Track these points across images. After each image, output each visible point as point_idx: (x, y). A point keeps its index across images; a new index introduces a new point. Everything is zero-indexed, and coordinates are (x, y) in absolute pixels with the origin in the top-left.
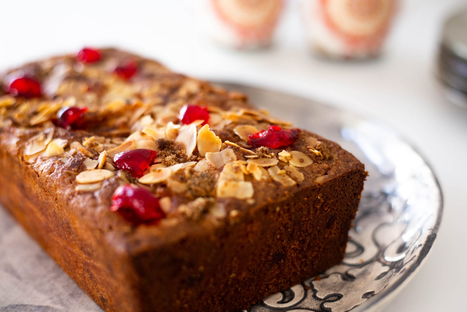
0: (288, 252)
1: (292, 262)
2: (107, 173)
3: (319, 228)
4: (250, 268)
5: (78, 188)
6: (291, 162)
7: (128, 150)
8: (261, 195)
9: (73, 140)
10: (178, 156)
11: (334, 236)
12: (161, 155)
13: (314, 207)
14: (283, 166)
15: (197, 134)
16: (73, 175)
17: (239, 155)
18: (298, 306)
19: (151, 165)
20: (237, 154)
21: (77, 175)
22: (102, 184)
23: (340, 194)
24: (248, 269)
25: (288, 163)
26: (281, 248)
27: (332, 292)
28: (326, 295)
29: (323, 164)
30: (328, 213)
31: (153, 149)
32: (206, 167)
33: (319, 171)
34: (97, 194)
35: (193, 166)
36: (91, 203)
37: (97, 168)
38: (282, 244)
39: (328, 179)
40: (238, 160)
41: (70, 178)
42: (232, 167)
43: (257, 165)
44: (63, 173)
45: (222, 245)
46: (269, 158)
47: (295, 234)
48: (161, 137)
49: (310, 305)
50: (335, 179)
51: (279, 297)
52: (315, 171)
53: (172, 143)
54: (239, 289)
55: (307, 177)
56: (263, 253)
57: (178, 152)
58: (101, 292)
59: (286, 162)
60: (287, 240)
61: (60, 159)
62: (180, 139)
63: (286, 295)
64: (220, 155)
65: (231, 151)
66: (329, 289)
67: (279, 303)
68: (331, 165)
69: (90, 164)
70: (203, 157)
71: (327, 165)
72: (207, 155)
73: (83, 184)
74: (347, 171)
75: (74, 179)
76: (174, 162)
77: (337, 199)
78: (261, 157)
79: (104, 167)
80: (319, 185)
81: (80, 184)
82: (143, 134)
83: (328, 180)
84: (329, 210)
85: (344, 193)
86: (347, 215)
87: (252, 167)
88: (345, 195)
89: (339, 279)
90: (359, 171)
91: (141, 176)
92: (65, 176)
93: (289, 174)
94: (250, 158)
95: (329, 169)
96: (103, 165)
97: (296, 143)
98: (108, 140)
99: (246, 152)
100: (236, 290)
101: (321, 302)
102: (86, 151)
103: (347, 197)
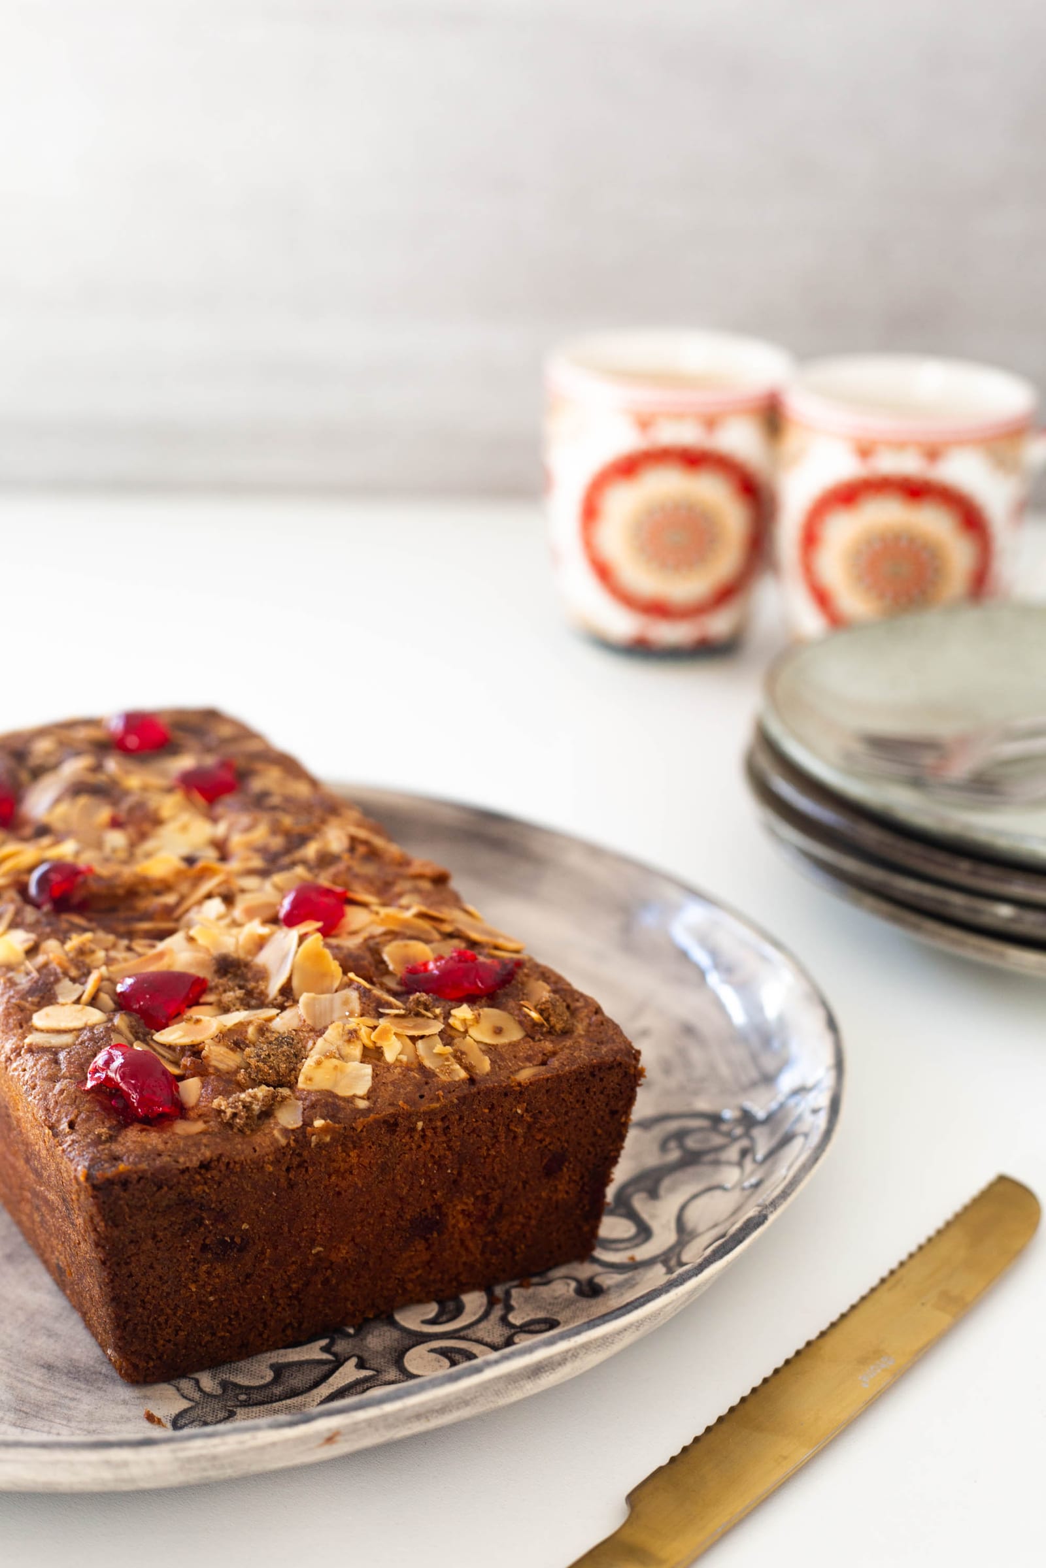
0: (451, 1217)
1: (462, 1242)
2: (95, 1016)
3: (523, 1174)
4: (358, 1240)
5: (30, 1039)
6: (473, 1032)
7: (154, 968)
8: (386, 1093)
9: (48, 937)
10: (249, 993)
11: (565, 1196)
12: (216, 987)
13: (509, 1130)
14: (453, 1038)
15: (296, 952)
16: (28, 1012)
17: (369, 1005)
18: (462, 1334)
19: (190, 1006)
20: (364, 1003)
21: (36, 1011)
22: (78, 1037)
23: (572, 1108)
24: (353, 1239)
25: (466, 1032)
26: (432, 1207)
27: (541, 1315)
28: (527, 1319)
29: (543, 1042)
30: (546, 1146)
31: (202, 974)
32: (295, 1024)
33: (530, 1055)
34: (62, 1056)
35: (270, 1020)
36: (46, 1072)
37: (77, 1001)
38: (434, 1199)
39: (543, 1075)
40: (362, 1015)
41: (19, 1017)
42: (343, 1030)
43: (394, 1029)
44: (9, 1005)
45: (291, 1185)
46: (429, 1018)
47: (464, 1181)
48: (224, 951)
49: (487, 1334)
50: (558, 1076)
51: (432, 1310)
52: (521, 1054)
53: (247, 965)
54: (334, 1281)
55: (499, 1066)
56: (387, 1213)
57: (251, 985)
58: (57, 1253)
59: (462, 1029)
60: (445, 1191)
61: (11, 974)
62: (264, 958)
63: (447, 1310)
64: (332, 1001)
65: (354, 995)
66: (540, 1308)
67: (425, 1322)
68: (561, 1046)
69: (67, 991)
70: (296, 1002)
71: (551, 1046)
72: (304, 998)
73: (42, 1031)
74: (589, 1062)
75: (29, 1019)
76: (238, 1006)
77: (567, 1118)
78: (412, 1014)
79: (93, 1002)
80: (519, 1084)
81: (37, 1030)
82: (191, 939)
83: (542, 1077)
84: (548, 1140)
85: (585, 1108)
86: (596, 1154)
87: (385, 1034)
88: (587, 1113)
89: (568, 1291)
90: (620, 1064)
91: (160, 1027)
92: (11, 1010)
93: (459, 1057)
94: (388, 1014)
95: (554, 1054)
96: (92, 996)
97: (502, 991)
98: (124, 943)
99: (383, 1001)
100: (326, 1282)
101: (513, 1331)
102: (67, 964)
103: (591, 1116)
